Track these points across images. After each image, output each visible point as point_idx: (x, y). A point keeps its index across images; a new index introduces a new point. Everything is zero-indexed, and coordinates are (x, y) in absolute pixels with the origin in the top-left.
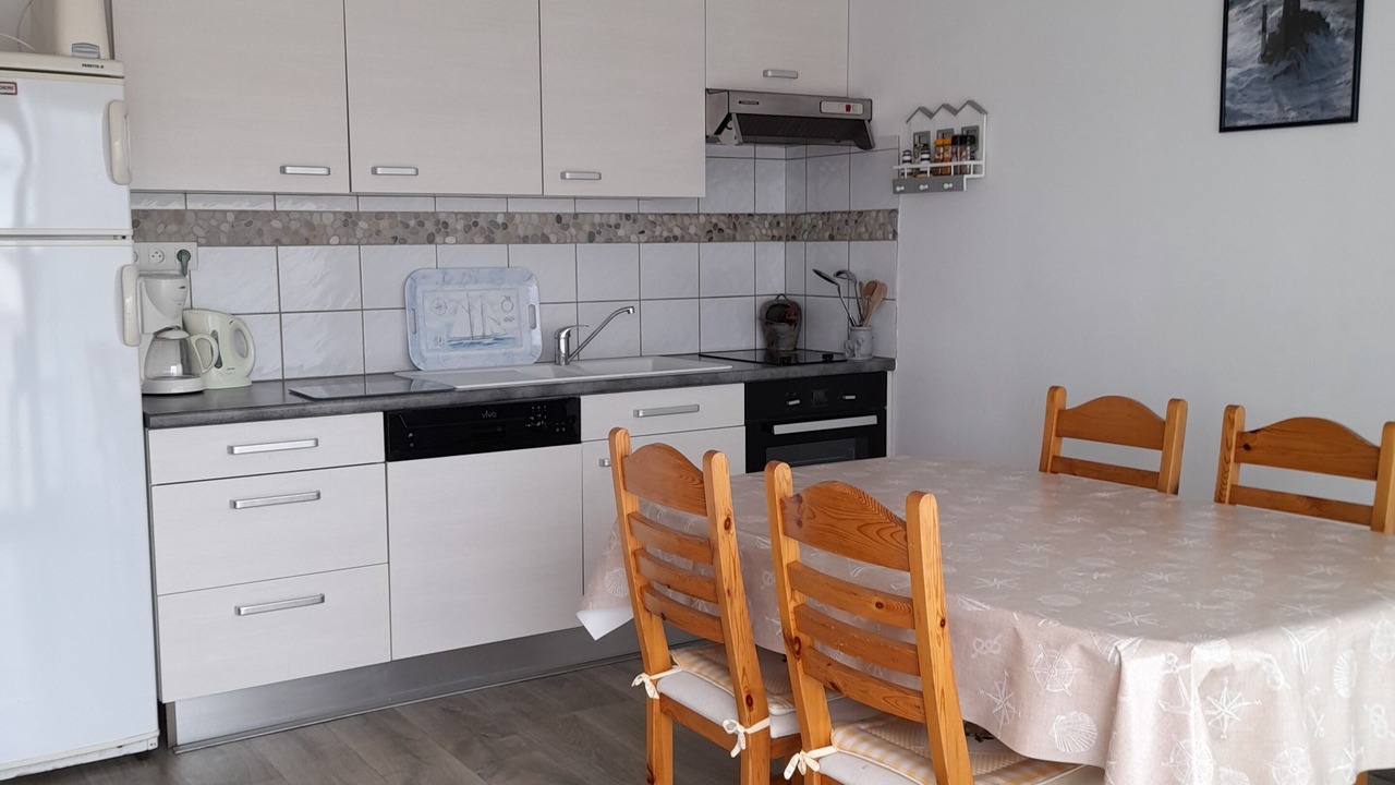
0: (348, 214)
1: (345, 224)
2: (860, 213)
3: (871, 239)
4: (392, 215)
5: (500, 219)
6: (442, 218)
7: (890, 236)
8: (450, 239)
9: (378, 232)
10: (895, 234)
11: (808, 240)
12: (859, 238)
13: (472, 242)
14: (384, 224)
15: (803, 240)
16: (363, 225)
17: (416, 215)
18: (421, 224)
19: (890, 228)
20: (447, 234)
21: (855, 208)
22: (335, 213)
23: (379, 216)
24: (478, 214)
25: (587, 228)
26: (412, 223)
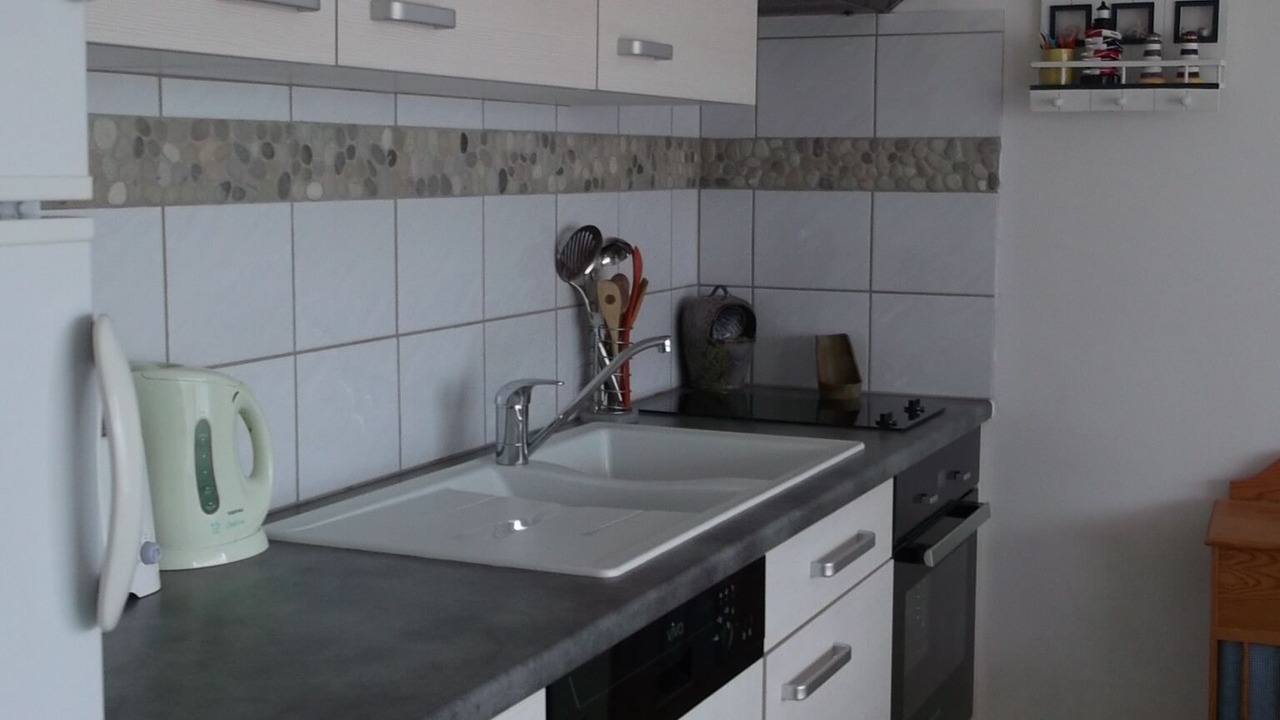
0: (143, 125)
1: (139, 150)
2: (902, 144)
3: (930, 188)
4: (222, 125)
5: (387, 142)
6: (303, 136)
7: (983, 185)
8: (314, 189)
9: (197, 169)
10: (993, 184)
11: (763, 186)
12: (900, 185)
13: (345, 196)
14: (208, 150)
15: (748, 186)
16: (171, 151)
17: (261, 128)
18: (269, 152)
19: (980, 170)
20: (308, 177)
21: (890, 130)
22: (118, 119)
23: (199, 129)
24: (353, 129)
25: (499, 163)
26: (255, 149)
